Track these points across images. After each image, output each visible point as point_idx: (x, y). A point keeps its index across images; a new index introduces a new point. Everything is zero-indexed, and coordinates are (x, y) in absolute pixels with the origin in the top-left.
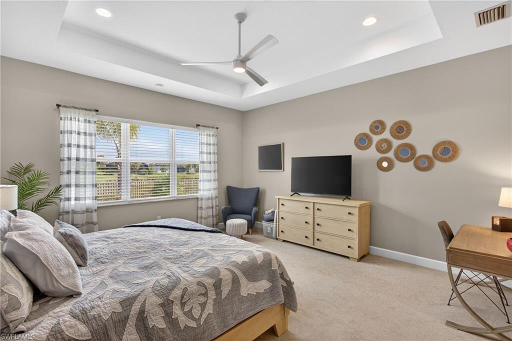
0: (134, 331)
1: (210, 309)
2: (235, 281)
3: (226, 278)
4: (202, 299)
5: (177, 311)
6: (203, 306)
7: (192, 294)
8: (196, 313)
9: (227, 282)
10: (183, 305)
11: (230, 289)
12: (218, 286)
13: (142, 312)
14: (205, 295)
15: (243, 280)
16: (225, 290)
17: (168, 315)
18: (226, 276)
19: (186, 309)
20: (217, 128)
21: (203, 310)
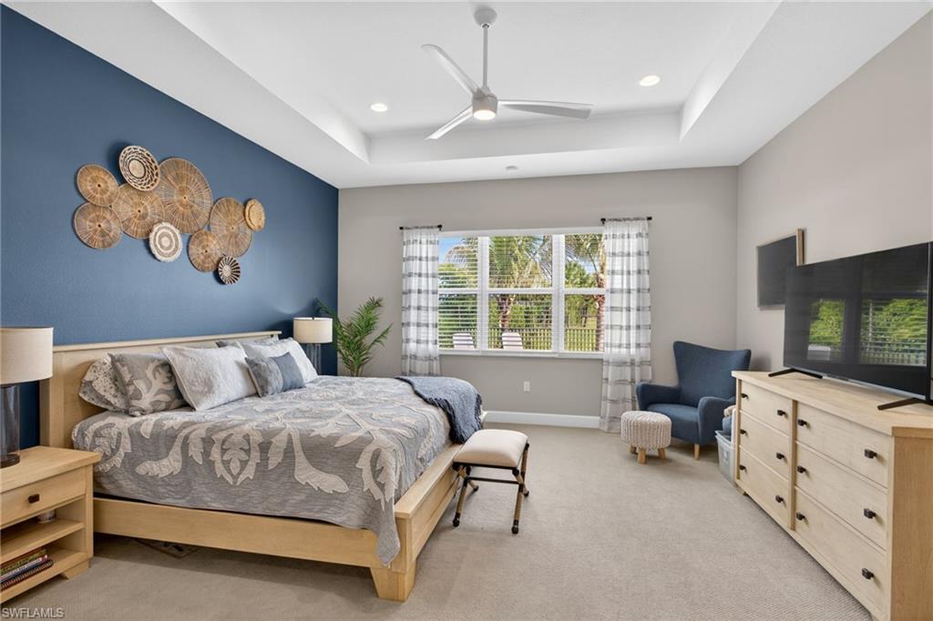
0: (179, 452)
1: (250, 472)
2: (289, 452)
3: (278, 444)
4: (243, 456)
5: (215, 454)
6: (244, 464)
7: (234, 444)
8: (235, 467)
9: (278, 450)
10: (224, 451)
11: (280, 461)
12: (265, 447)
13: (186, 438)
14: (248, 452)
15: (300, 459)
16: (274, 460)
17: (206, 454)
18: (279, 442)
19: (225, 458)
20: (650, 219)
21: (242, 468)
